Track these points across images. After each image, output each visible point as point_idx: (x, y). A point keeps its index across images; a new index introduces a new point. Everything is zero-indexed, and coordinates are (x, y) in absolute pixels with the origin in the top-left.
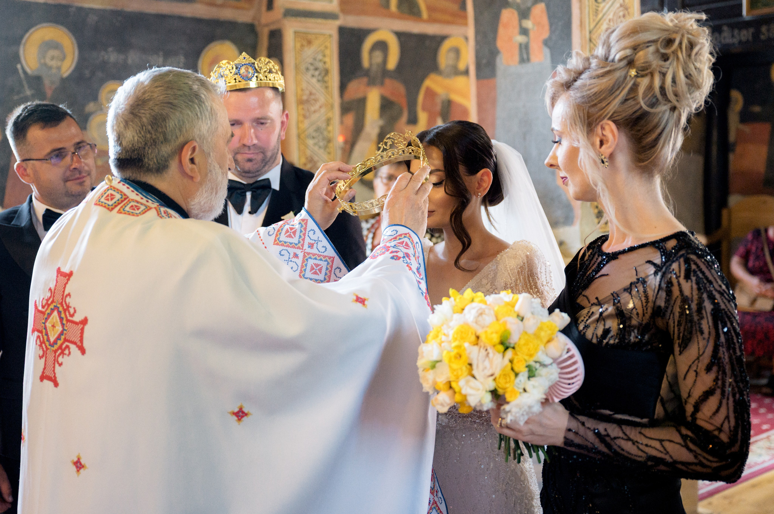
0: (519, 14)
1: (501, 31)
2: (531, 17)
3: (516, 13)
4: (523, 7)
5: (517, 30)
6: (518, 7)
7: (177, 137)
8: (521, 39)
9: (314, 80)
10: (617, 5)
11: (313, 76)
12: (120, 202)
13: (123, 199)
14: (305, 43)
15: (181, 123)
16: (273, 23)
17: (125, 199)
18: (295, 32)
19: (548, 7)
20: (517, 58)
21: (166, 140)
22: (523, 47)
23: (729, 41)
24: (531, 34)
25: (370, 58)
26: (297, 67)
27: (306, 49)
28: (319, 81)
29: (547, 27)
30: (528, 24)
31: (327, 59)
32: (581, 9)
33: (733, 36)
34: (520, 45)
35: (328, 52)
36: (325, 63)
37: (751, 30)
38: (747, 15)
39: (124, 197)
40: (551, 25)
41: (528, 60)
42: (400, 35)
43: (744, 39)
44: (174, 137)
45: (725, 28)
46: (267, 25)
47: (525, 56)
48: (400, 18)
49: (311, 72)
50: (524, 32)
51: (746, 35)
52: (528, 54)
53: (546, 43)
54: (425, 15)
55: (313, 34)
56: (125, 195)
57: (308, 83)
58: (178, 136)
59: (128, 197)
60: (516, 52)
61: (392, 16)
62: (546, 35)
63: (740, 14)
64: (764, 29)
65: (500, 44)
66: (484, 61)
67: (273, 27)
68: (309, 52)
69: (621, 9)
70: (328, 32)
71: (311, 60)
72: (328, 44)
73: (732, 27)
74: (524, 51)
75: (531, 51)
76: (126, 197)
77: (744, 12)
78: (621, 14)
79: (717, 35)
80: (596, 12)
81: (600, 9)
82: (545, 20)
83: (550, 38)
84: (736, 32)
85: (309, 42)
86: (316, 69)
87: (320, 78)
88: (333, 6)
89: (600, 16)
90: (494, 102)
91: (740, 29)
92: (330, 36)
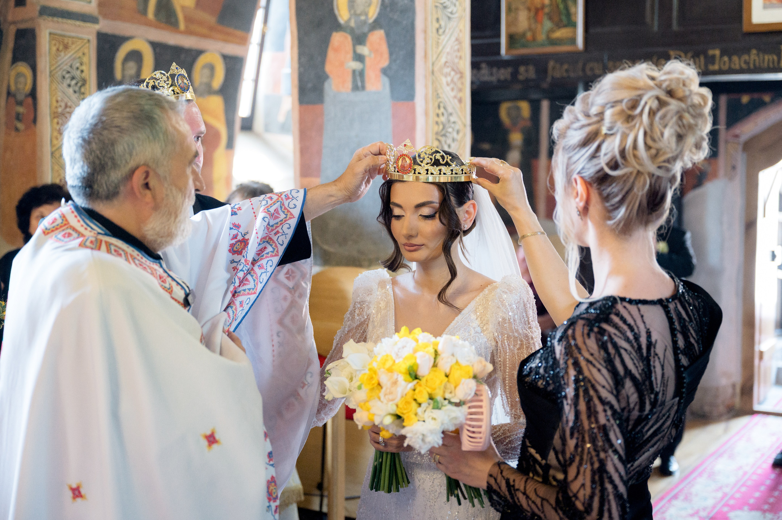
0: (353, 39)
1: (331, 55)
2: (368, 44)
3: (349, 38)
4: (358, 32)
5: (350, 55)
6: (352, 31)
7: (126, 162)
8: (356, 65)
9: (71, 90)
10: (453, 39)
11: (69, 86)
12: (58, 227)
13: (63, 224)
14: (61, 48)
15: (131, 147)
16: (23, 21)
17: (65, 225)
18: (50, 34)
19: (388, 35)
20: (349, 85)
21: (115, 166)
22: (357, 73)
23: (487, 78)
24: (367, 61)
25: (123, 69)
26: (51, 75)
27: (62, 54)
28: (75, 92)
29: (386, 55)
30: (364, 50)
31: (84, 68)
32: (425, 39)
33: (491, 74)
34: (354, 72)
35: (85, 59)
36: (82, 71)
37: (510, 70)
38: (506, 54)
39: (65, 222)
40: (391, 54)
41: (363, 88)
42: (155, 45)
43: (502, 78)
44: (124, 162)
45: (484, 65)
46: (14, 23)
47: (359, 84)
48: (156, 27)
49: (68, 81)
50: (359, 58)
51: (504, 74)
52: (363, 81)
53: (385, 71)
54: (182, 26)
55: (69, 37)
56: (66, 220)
57: (64, 93)
58: (128, 161)
59: (68, 223)
60: (349, 79)
61: (148, 24)
62: (385, 63)
63: (498, 52)
64: (522, 69)
65: (328, 68)
66: (310, 85)
67: (22, 26)
68: (66, 57)
69: (456, 43)
70: (86, 37)
71: (67, 67)
72: (86, 51)
73: (491, 64)
74: (358, 78)
75: (367, 79)
76: (66, 223)
77: (503, 51)
78: (456, 48)
79: (475, 71)
80: (438, 44)
81: (440, 41)
82: (384, 48)
83: (389, 67)
84: (495, 70)
85: (66, 47)
86: (73, 78)
87: (77, 89)
88: (91, 8)
89: (440, 48)
90: (320, 129)
91: (499, 68)
92: (89, 41)
